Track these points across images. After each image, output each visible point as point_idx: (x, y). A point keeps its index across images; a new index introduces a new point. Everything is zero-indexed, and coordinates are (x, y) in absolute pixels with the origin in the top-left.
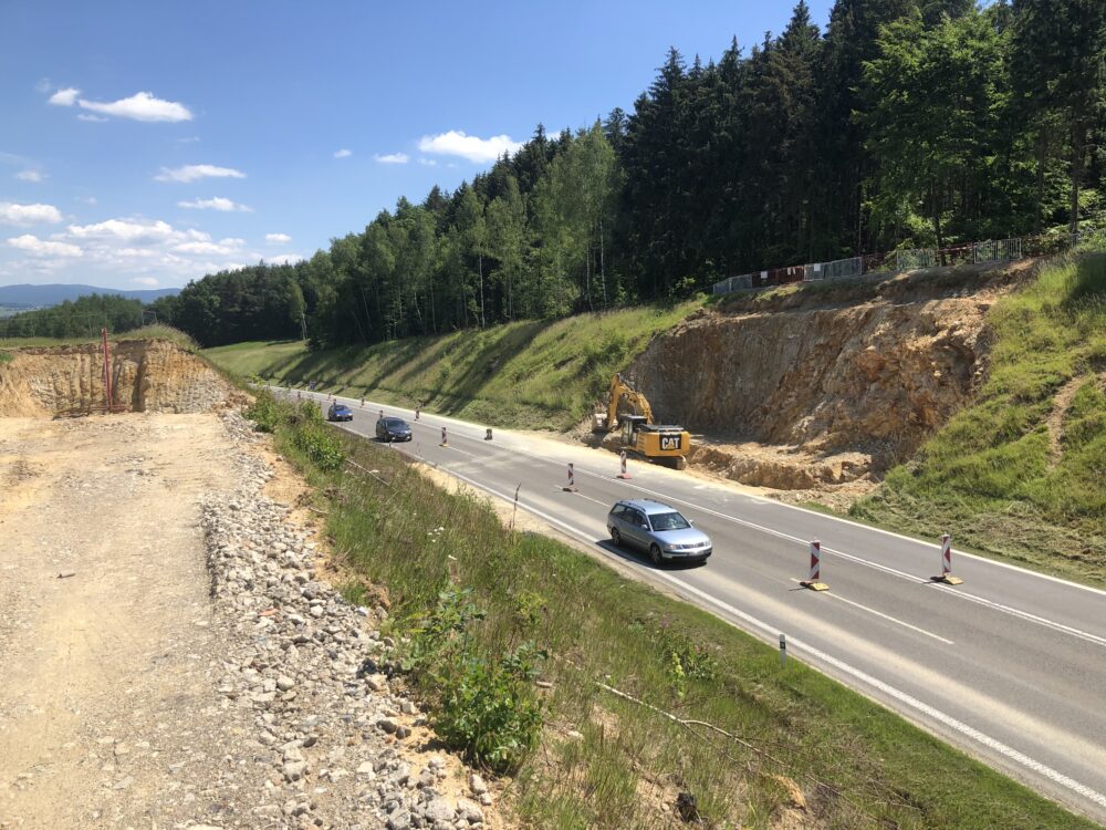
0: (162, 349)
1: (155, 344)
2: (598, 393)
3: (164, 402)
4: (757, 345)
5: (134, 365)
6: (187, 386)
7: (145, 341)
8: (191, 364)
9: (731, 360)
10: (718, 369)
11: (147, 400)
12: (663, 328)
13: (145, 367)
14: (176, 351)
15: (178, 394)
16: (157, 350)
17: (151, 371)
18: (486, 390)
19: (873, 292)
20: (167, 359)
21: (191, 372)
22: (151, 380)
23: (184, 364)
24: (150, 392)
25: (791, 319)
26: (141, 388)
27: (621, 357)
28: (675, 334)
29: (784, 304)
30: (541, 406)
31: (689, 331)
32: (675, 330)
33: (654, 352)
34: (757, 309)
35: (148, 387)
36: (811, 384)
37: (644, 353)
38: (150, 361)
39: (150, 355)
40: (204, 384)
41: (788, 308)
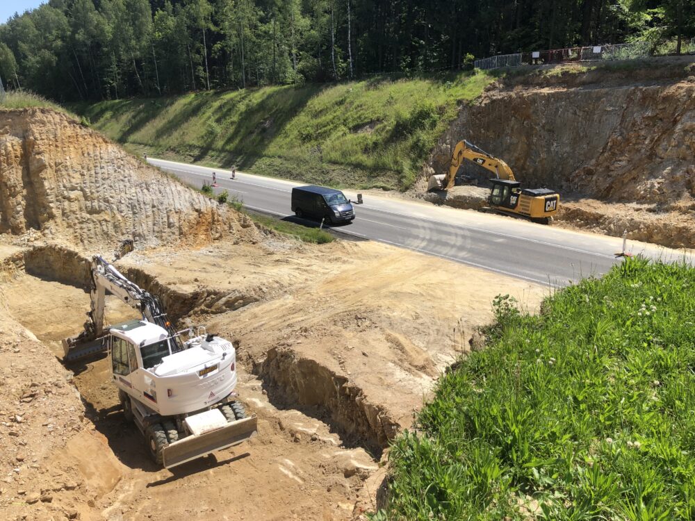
0: (50, 122)
1: (39, 115)
2: (424, 156)
3: (68, 185)
4: (570, 115)
5: (17, 141)
6: (91, 166)
7: (26, 111)
8: (89, 139)
9: (543, 127)
10: (529, 136)
11: (46, 184)
12: (469, 99)
13: (33, 144)
14: (67, 124)
15: (82, 175)
16: (43, 123)
17: (42, 148)
18: (272, 148)
19: (685, 72)
20: (59, 134)
21: (91, 148)
22: (45, 158)
23: (81, 139)
24: (48, 174)
25: (607, 94)
26: (32, 168)
27: (433, 124)
28: (480, 103)
29: (578, 81)
30: (358, 166)
31: (493, 102)
32: (480, 100)
33: (463, 119)
34: (547, 83)
35: (42, 167)
36: (643, 151)
37: (455, 120)
38: (37, 135)
39: (35, 129)
40: (111, 162)
41: (583, 84)
